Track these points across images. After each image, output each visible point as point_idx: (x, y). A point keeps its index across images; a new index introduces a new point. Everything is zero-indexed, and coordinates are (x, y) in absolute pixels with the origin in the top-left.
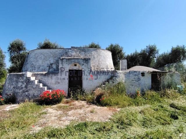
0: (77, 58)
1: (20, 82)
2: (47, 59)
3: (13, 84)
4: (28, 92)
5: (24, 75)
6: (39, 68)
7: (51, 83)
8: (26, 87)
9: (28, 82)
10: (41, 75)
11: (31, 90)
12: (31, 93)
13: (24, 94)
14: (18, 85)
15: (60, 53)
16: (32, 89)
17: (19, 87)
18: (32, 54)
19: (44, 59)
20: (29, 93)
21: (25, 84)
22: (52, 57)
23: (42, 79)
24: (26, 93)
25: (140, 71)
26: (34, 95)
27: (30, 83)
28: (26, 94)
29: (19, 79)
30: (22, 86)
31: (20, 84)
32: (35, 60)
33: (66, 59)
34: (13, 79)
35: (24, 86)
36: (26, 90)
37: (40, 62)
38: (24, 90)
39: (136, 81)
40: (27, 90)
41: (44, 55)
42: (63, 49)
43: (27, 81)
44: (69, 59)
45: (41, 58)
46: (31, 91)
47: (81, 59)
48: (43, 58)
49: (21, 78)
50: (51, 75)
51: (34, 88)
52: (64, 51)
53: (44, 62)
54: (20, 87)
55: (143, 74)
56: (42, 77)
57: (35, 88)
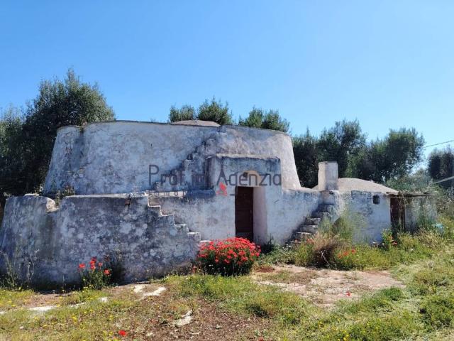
0: (252, 156)
1: (123, 220)
2: (155, 154)
3: (97, 229)
4: (157, 248)
5: (139, 201)
6: (134, 178)
7: (198, 222)
8: (148, 234)
9: (154, 220)
10: (173, 202)
11: (166, 243)
12: (166, 251)
13: (146, 254)
14: (121, 231)
15: (191, 138)
16: (169, 240)
17: (126, 236)
18: (99, 133)
19: (146, 152)
20: (159, 250)
21: (145, 226)
22: (170, 148)
23: (175, 210)
24: (152, 250)
25: (370, 193)
26: (173, 256)
27: (162, 224)
28: (153, 254)
29: (119, 212)
30: (137, 233)
31: (126, 228)
32: (116, 153)
33: (230, 159)
34: (93, 211)
35: (140, 232)
36: (150, 243)
37: (134, 162)
38: (142, 245)
39: (364, 215)
40: (153, 243)
41: (144, 142)
42: (198, 128)
43: (150, 217)
44: (236, 159)
45: (135, 147)
46: (164, 245)
47: (262, 160)
48: (141, 148)
49: (126, 208)
50: (197, 201)
51: (172, 237)
52: (202, 132)
53: (147, 161)
54: (129, 237)
55: (376, 199)
56: (177, 206)
57: (177, 236)
